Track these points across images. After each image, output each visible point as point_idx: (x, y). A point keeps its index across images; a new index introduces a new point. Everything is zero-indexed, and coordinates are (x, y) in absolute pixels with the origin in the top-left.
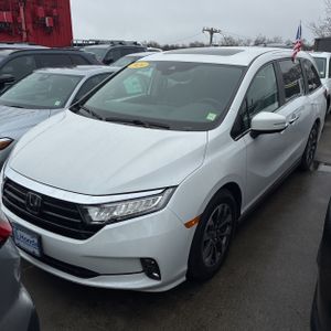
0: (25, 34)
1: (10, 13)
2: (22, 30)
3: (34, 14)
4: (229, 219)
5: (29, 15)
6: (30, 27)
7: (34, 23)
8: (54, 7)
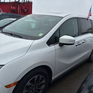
0: (19, 13)
1: (15, 7)
2: (18, 12)
3: (22, 8)
4: (44, 81)
5: (20, 8)
6: (20, 11)
7: (21, 10)
8: (28, 7)
